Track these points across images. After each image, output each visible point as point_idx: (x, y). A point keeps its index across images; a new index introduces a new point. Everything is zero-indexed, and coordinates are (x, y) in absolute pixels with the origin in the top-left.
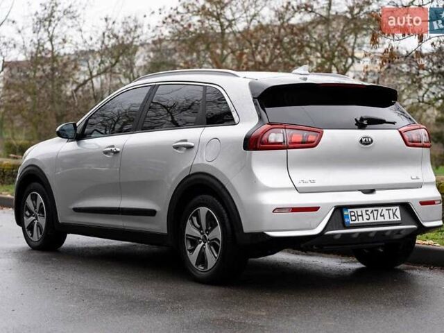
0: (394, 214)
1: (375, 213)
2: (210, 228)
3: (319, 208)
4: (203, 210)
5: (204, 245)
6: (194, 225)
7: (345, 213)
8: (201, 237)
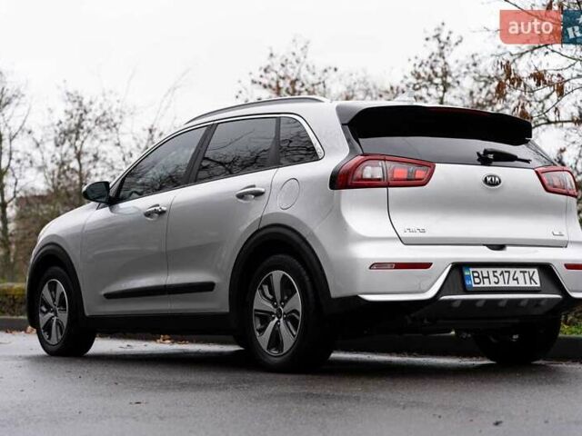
0: (531, 278)
1: (506, 275)
2: (286, 298)
3: (431, 264)
4: (277, 275)
5: (279, 321)
6: (265, 296)
7: (466, 273)
8: (275, 311)
